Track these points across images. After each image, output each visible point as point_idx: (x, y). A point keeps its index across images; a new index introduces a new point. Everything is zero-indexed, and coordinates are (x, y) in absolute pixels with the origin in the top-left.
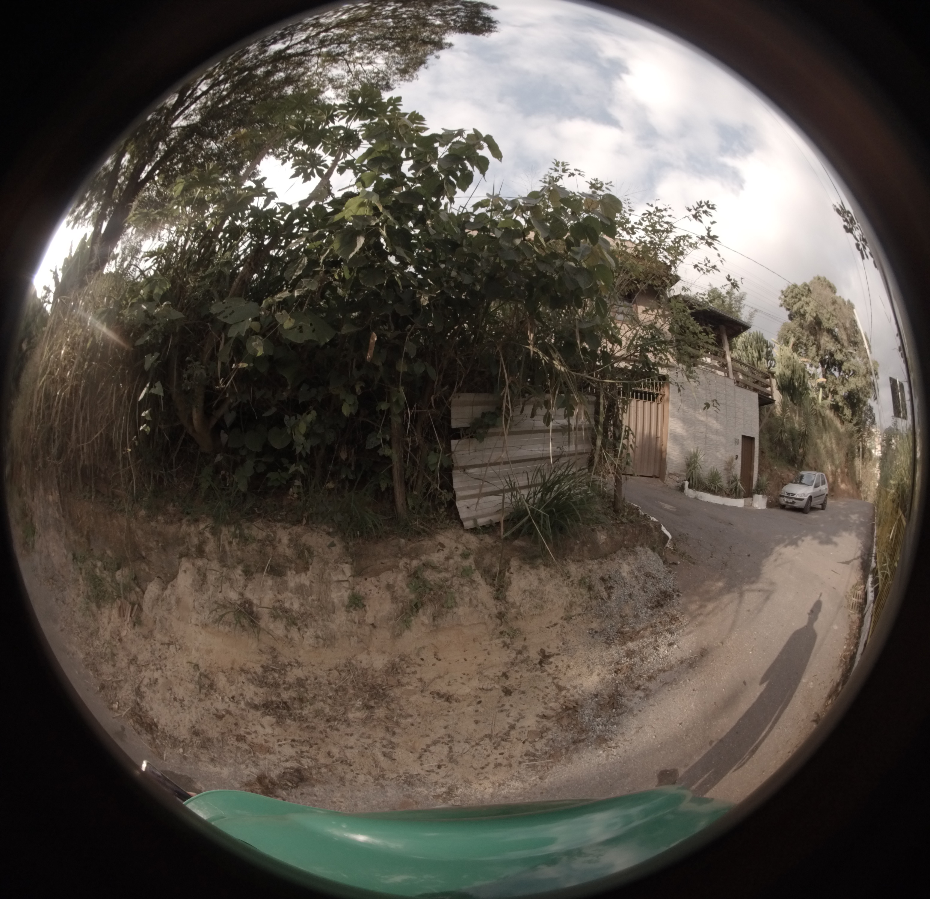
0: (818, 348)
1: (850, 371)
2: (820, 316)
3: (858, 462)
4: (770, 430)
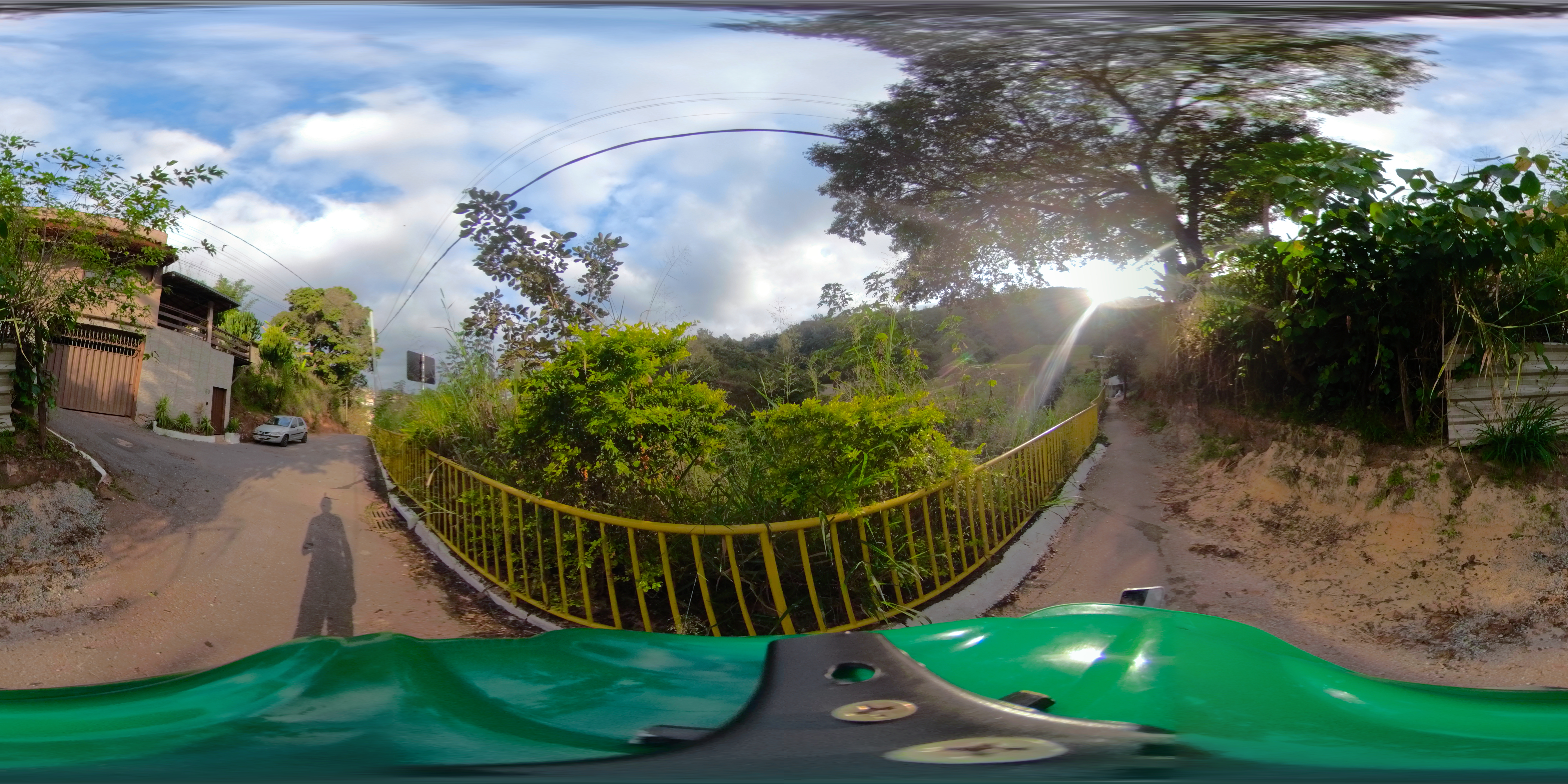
0: (312, 332)
1: (343, 351)
3: (343, 410)
4: (246, 384)
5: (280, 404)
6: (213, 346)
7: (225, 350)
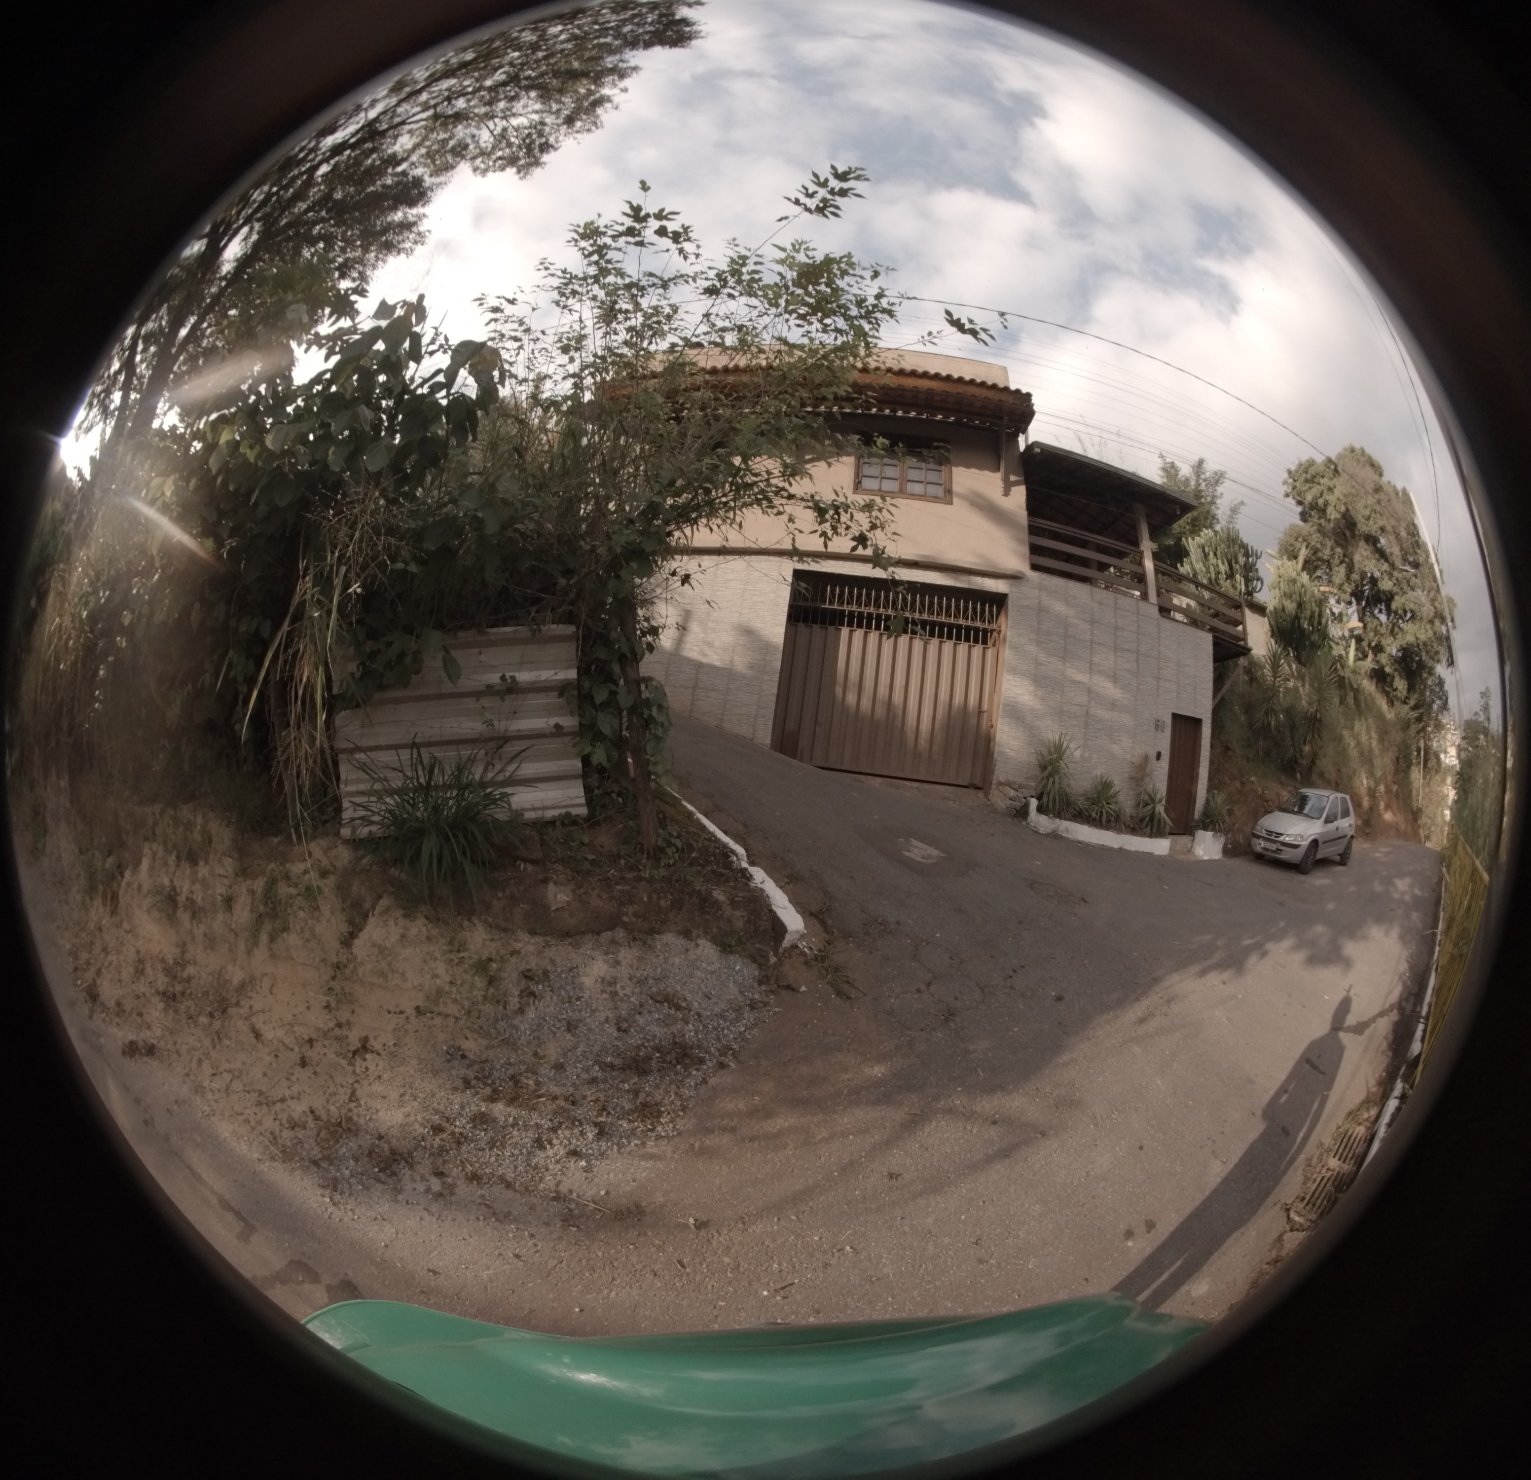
0: (1350, 569)
1: (1405, 612)
2: (1352, 512)
3: (1416, 775)
4: (1249, 708)
5: (1314, 759)
6: (1165, 611)
7: (1194, 623)
